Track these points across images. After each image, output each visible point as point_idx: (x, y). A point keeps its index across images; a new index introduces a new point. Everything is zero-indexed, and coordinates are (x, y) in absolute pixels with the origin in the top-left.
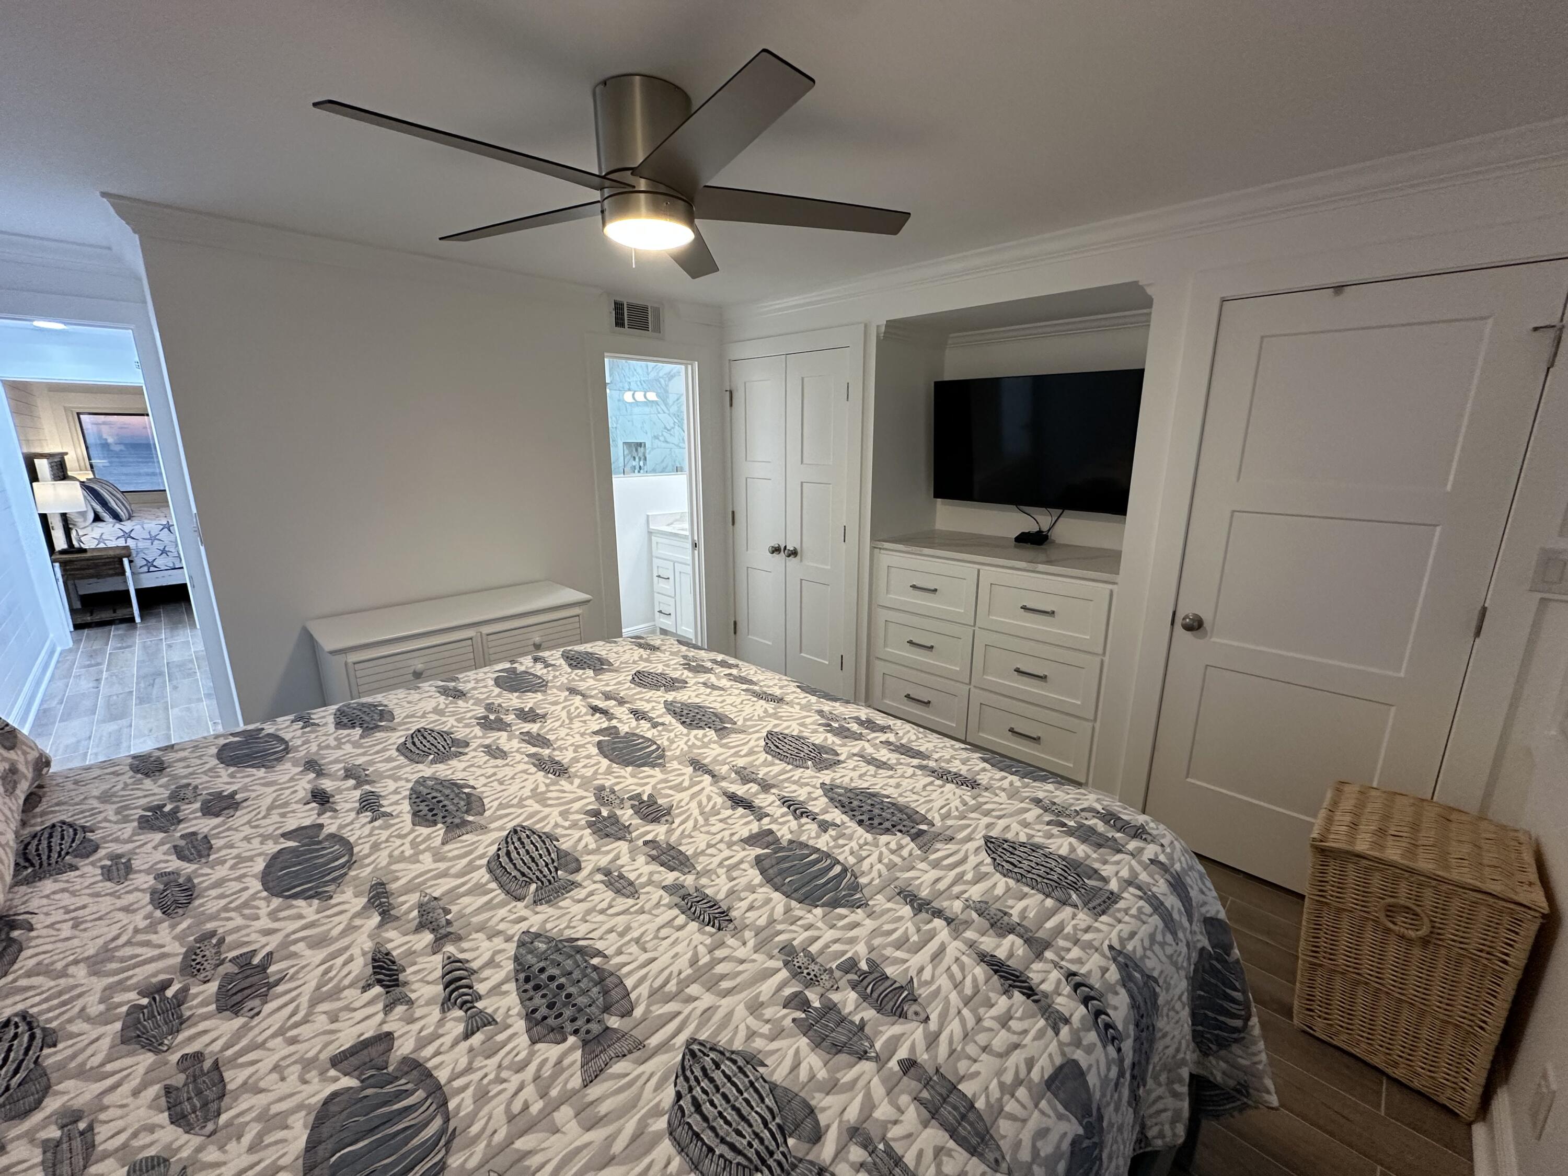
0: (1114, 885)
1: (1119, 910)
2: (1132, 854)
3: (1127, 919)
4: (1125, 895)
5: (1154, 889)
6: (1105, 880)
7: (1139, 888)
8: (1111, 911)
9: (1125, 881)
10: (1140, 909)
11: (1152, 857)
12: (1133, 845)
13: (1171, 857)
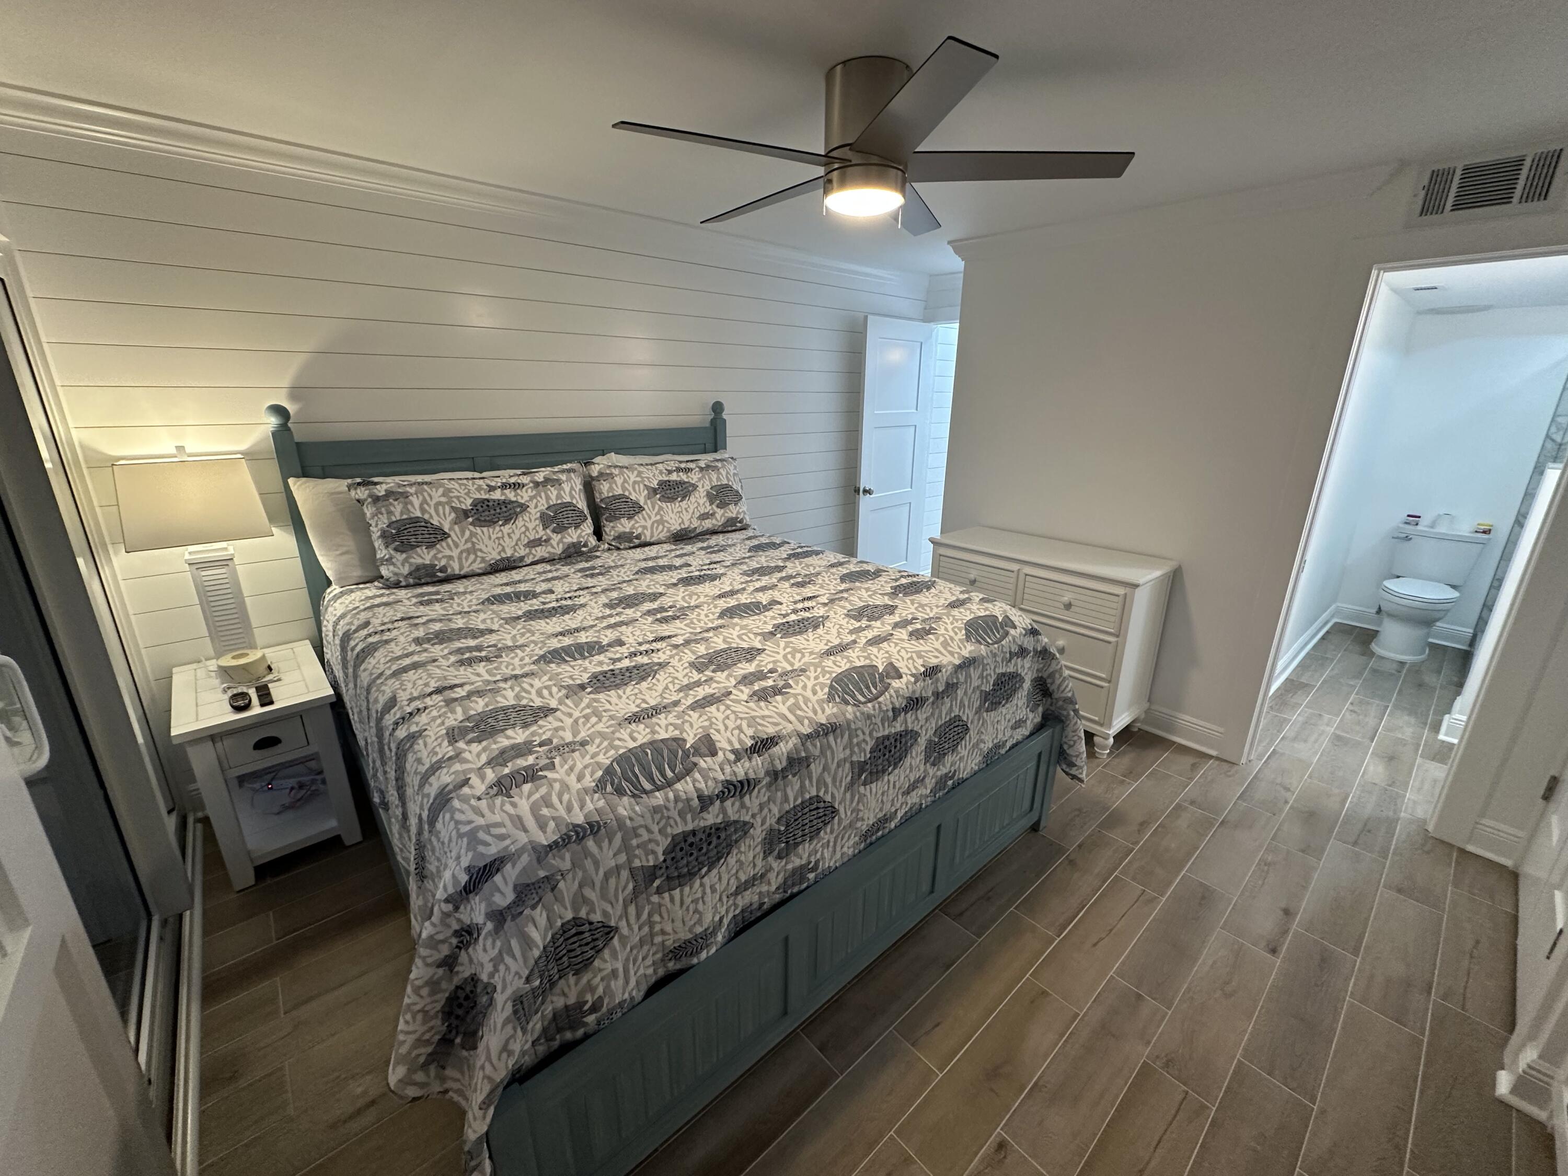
0: (461, 745)
1: (443, 740)
2: (480, 768)
3: (435, 744)
4: (450, 748)
5: (445, 770)
6: (469, 742)
7: (450, 758)
8: (445, 737)
9: (460, 753)
10: (436, 753)
11: (470, 782)
12: (490, 775)
13: (465, 800)
